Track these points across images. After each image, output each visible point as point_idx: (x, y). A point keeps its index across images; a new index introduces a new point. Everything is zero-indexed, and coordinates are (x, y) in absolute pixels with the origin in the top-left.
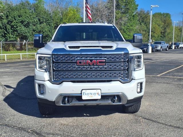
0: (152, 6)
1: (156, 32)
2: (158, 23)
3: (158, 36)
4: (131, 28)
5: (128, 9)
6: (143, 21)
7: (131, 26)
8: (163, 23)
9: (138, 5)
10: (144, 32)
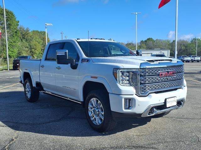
0: (46, 24)
1: (37, 49)
2: (37, 40)
3: (39, 53)
4: (14, 44)
5: (9, 24)
6: (24, 38)
7: (14, 42)
8: (42, 41)
9: (19, 22)
10: (27, 49)
